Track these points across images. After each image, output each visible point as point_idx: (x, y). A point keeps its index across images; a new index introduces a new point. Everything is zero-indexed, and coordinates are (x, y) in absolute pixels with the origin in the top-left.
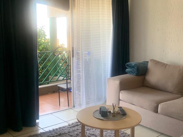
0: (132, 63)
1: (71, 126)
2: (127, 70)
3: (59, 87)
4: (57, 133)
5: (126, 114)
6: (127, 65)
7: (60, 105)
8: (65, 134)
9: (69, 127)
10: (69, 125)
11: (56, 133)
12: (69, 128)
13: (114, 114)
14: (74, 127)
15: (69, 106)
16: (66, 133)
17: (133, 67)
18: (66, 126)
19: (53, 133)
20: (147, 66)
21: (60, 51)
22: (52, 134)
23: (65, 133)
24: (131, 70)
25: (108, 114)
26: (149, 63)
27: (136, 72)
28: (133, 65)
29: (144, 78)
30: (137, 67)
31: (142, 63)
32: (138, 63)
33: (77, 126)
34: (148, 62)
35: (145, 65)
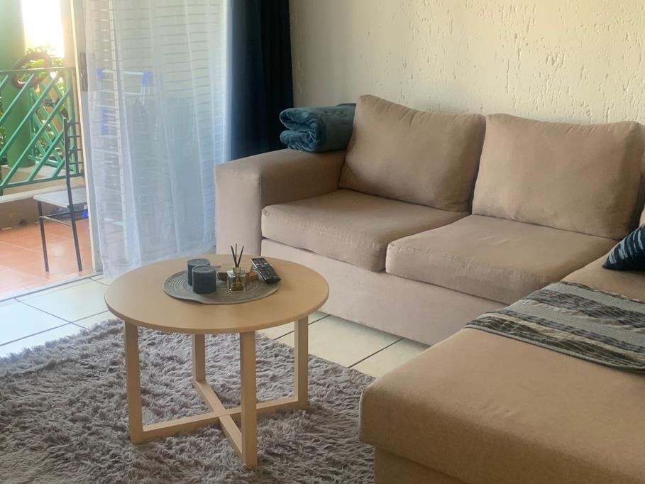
0: (301, 109)
1: (89, 337)
2: (285, 135)
3: (40, 203)
4: (42, 363)
5: (279, 280)
6: (286, 118)
7: (47, 270)
8: (70, 364)
9: (83, 338)
10: (84, 333)
11: (38, 363)
12: (82, 342)
13: (238, 283)
14: (101, 337)
15: (80, 269)
16: (72, 361)
17: (304, 124)
18: (71, 338)
19: (26, 363)
20: (353, 120)
21: (36, 72)
22: (22, 368)
23: (69, 360)
24: (297, 134)
25: (218, 282)
26: (357, 107)
27: (314, 141)
28: (305, 115)
29: (344, 162)
30: (319, 125)
31: (334, 111)
32: (321, 109)
33: (112, 336)
34: (355, 105)
35: (345, 115)
